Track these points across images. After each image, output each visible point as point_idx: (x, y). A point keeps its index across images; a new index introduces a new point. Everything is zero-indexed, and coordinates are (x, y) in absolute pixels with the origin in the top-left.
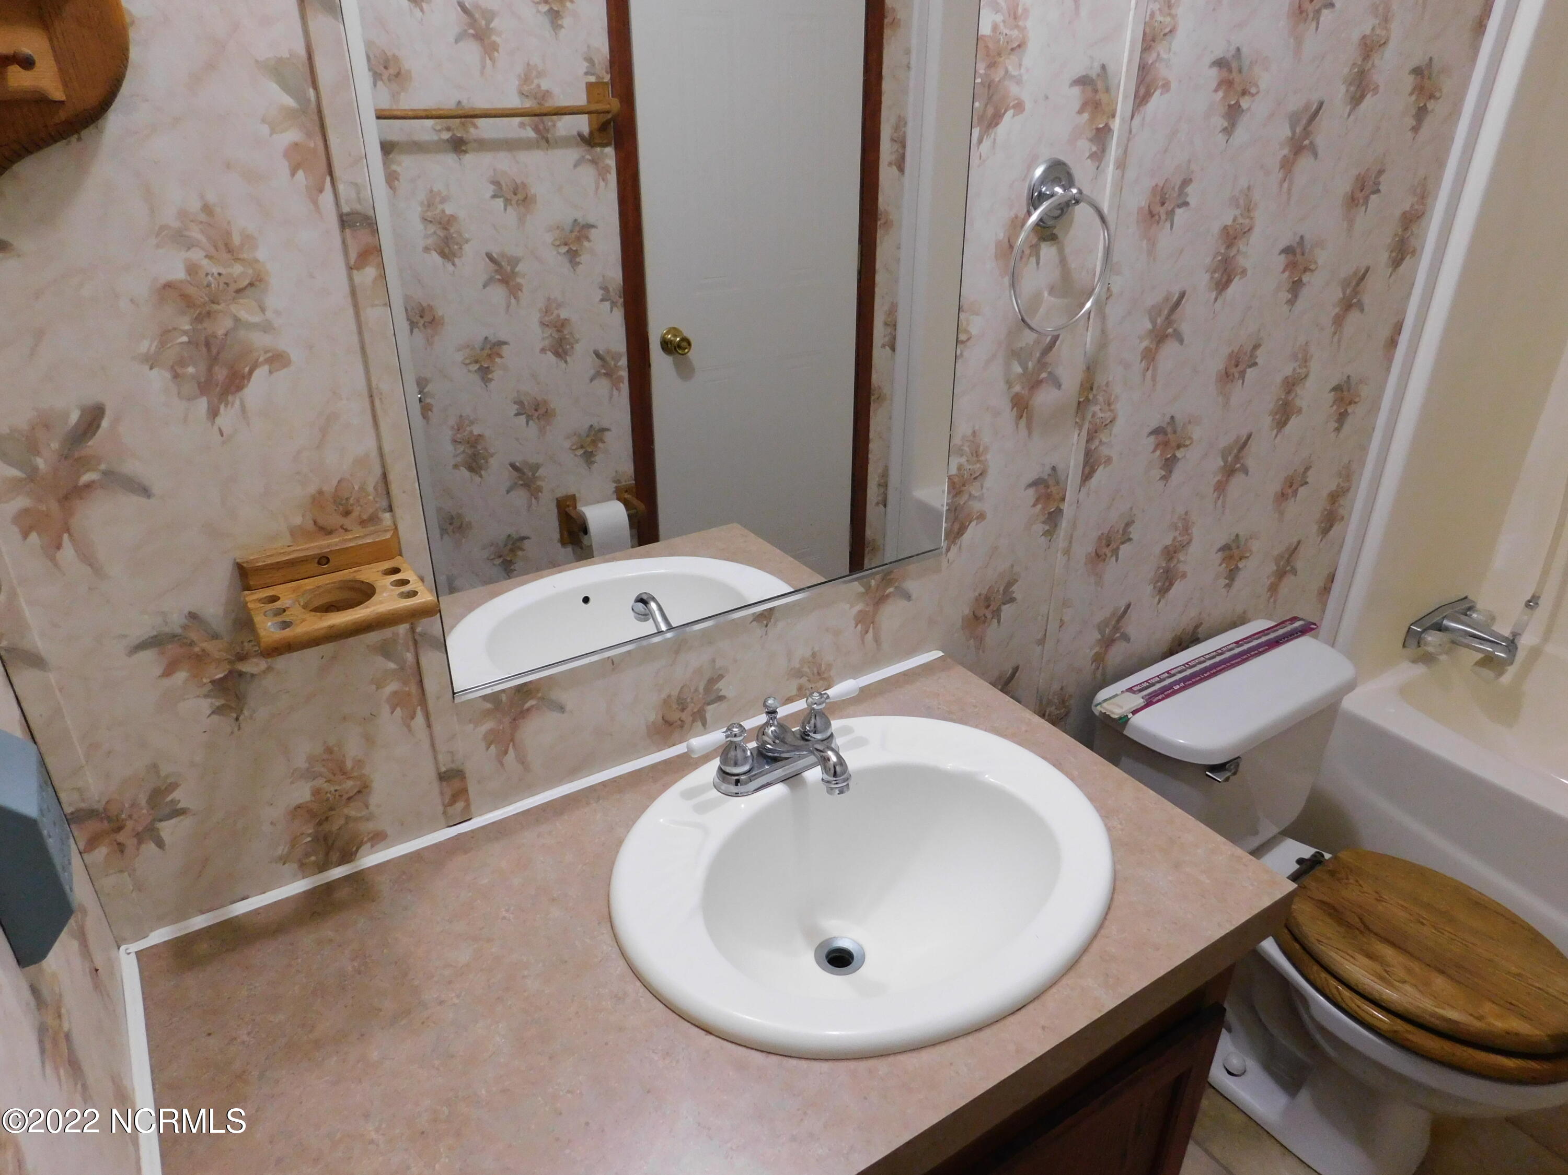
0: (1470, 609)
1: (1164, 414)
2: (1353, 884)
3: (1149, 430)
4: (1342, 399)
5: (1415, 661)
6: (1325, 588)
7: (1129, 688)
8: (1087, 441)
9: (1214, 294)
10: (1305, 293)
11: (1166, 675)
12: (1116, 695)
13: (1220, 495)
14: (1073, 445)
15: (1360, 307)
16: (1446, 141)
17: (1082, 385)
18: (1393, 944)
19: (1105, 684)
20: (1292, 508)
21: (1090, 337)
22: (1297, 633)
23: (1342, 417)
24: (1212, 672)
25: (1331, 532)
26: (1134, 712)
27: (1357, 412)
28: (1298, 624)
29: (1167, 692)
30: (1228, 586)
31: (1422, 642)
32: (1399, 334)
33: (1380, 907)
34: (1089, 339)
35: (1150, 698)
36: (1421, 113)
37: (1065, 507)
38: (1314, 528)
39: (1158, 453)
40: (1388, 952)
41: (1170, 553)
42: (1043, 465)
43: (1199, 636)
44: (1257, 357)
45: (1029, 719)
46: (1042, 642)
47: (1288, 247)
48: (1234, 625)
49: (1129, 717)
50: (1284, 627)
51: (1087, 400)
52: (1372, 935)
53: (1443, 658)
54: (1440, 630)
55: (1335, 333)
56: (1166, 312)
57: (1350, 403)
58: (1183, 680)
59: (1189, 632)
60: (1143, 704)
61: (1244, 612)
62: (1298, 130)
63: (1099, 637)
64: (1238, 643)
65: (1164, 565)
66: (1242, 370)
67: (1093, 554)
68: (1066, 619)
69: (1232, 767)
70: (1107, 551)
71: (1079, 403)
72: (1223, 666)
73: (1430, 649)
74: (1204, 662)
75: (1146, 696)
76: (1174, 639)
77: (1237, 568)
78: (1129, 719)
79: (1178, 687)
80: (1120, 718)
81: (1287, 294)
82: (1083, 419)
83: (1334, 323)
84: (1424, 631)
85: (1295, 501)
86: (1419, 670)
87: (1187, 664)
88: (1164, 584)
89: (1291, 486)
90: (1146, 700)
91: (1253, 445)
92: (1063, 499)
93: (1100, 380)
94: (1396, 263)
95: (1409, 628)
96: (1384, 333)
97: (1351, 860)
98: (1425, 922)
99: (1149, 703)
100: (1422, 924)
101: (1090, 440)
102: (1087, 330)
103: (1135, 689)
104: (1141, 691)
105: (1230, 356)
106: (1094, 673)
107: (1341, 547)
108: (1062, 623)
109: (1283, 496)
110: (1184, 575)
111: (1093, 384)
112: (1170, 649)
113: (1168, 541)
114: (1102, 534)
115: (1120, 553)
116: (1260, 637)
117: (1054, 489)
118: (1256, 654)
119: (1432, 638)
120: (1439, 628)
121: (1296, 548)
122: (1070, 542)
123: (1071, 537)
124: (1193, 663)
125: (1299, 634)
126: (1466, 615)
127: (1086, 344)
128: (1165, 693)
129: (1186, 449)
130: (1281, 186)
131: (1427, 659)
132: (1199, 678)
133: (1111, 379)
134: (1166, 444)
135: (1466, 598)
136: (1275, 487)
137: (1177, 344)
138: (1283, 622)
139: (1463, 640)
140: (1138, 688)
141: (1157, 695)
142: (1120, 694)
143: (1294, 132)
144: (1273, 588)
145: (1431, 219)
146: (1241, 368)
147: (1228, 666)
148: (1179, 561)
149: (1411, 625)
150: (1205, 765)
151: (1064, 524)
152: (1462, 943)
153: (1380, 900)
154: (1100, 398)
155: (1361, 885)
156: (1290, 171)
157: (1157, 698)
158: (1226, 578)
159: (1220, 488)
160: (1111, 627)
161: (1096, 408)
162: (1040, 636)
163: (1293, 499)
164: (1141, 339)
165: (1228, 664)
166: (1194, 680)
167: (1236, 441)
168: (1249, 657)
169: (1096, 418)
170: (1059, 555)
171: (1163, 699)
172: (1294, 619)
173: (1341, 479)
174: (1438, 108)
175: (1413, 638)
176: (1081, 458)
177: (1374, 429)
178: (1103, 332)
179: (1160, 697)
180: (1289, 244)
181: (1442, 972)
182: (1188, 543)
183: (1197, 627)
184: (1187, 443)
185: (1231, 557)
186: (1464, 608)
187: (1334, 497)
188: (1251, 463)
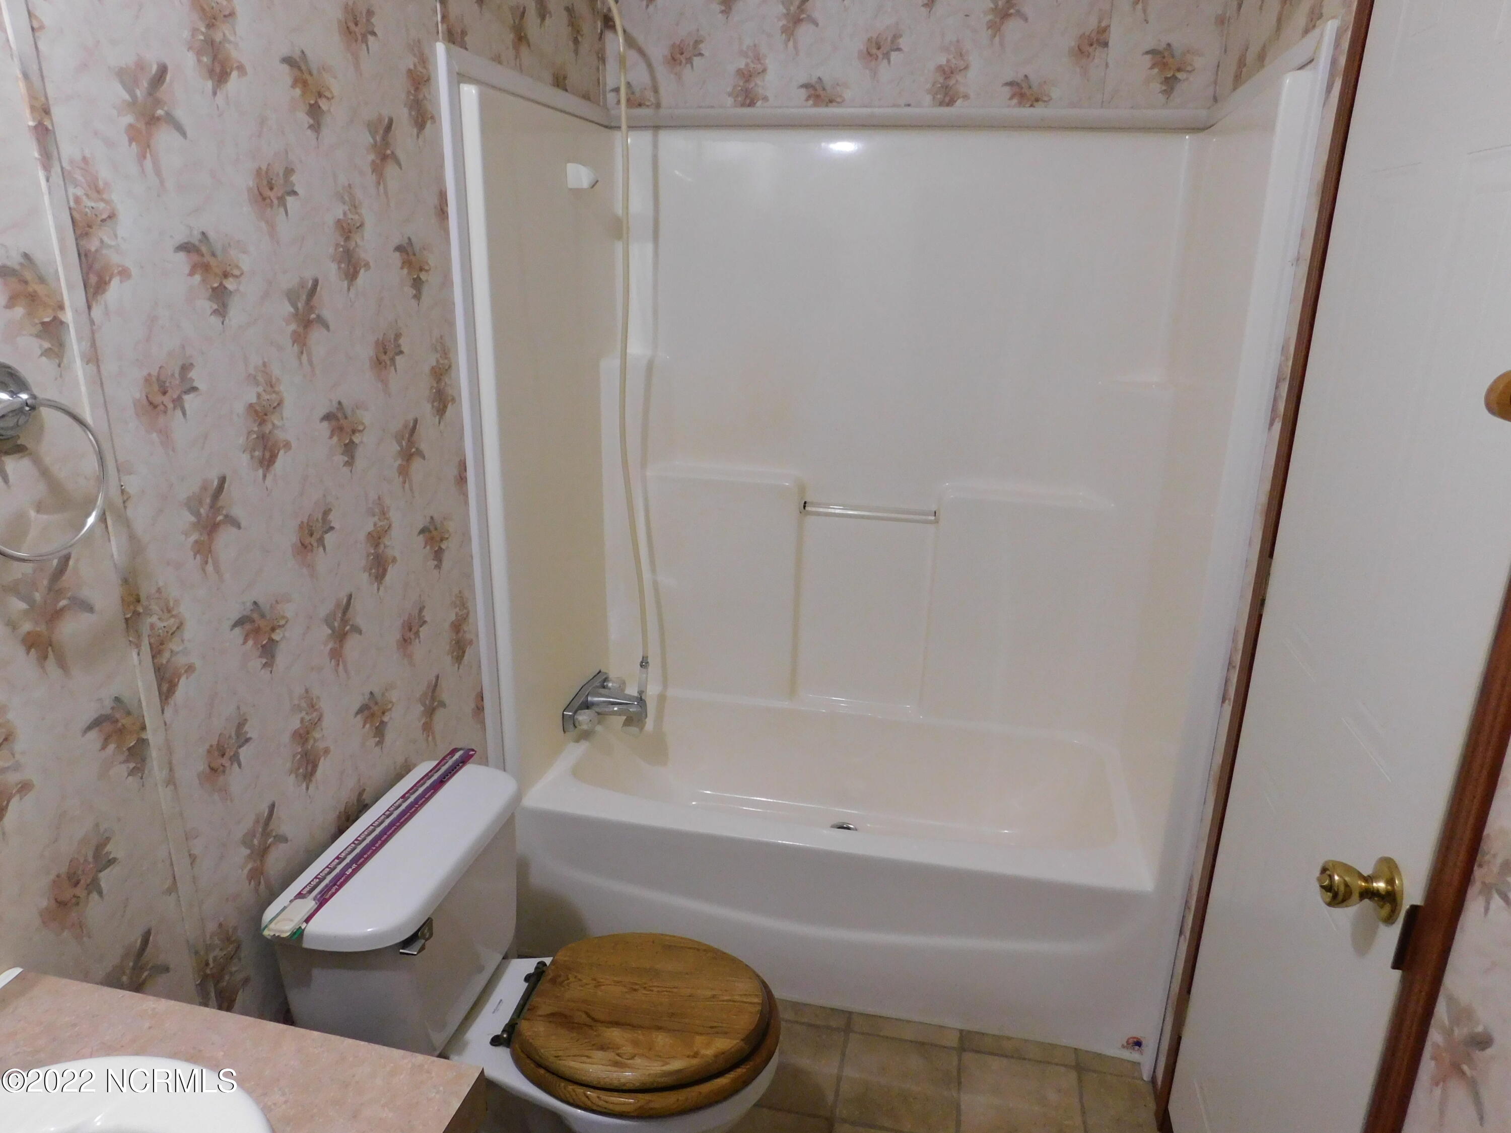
0: (606, 680)
1: (244, 603)
2: (574, 982)
3: (232, 622)
4: (432, 538)
5: (577, 741)
6: (478, 708)
7: (298, 894)
8: (153, 657)
9: (261, 472)
10: (360, 453)
11: (337, 861)
12: (285, 908)
13: (339, 661)
14: (134, 666)
15: (420, 454)
16: (448, 306)
17: (123, 600)
18: (617, 1024)
19: (273, 896)
20: (418, 650)
21: (116, 547)
22: (458, 765)
23: (438, 555)
24: (383, 839)
25: (466, 657)
26: (307, 920)
27: (451, 547)
28: (457, 755)
29: (340, 882)
30: (380, 743)
31: (577, 724)
32: (466, 470)
33: (600, 993)
34: (114, 550)
35: (323, 895)
36: (417, 284)
37: (149, 735)
38: (448, 659)
39: (250, 643)
40: (615, 1035)
41: (302, 736)
42: (100, 700)
43: (366, 802)
44: (331, 522)
45: (154, 1009)
46: (173, 888)
47: (328, 414)
48: (399, 777)
49: (303, 928)
50: (446, 763)
51: (136, 614)
52: (599, 1024)
53: (599, 728)
54: (588, 708)
55: (404, 482)
56: (208, 501)
57: (442, 540)
58: (354, 861)
59: (353, 804)
60: (316, 906)
61: (406, 761)
62: (300, 305)
63: (248, 851)
64: (404, 797)
65: (300, 750)
66: (318, 537)
67: (208, 770)
68: (195, 851)
69: (426, 931)
70: (225, 761)
71: (127, 620)
72: (393, 829)
73: (585, 727)
74: (374, 830)
75: (316, 896)
76: (339, 817)
77: (382, 722)
78: (304, 930)
79: (350, 870)
80: (293, 934)
81: (341, 457)
82: (139, 637)
83: (400, 474)
84: (575, 713)
85: (420, 642)
86: (584, 746)
87: (356, 840)
88: (306, 769)
89: (410, 630)
90: (318, 900)
91: (357, 604)
92: (143, 728)
93: (146, 589)
94: (441, 411)
95: (563, 714)
96: (452, 472)
97: (566, 959)
98: (637, 987)
99: (322, 901)
100: (635, 990)
101: (156, 653)
102: (109, 541)
103: (304, 892)
104: (310, 892)
105: (301, 527)
106: (257, 890)
107: (480, 667)
108: (193, 858)
109: (405, 642)
110: (327, 751)
111: (138, 595)
112: (339, 827)
113: (295, 724)
114: (211, 746)
115: (242, 758)
116: (424, 783)
117: (125, 721)
118: (424, 801)
119: (584, 717)
120: (587, 706)
121: (436, 685)
122: (171, 770)
123: (170, 763)
124: (362, 837)
125: (461, 765)
126: (604, 687)
127: (112, 556)
128: (338, 883)
129: (283, 629)
130: (300, 359)
131: (586, 735)
132: (371, 851)
133: (161, 584)
134: (257, 631)
135: (600, 672)
136: (394, 636)
137: (234, 530)
138: (444, 758)
139: (607, 710)
140: (308, 888)
141: (329, 889)
142: (289, 905)
143: (297, 309)
144: (427, 728)
145: (458, 370)
146: (317, 535)
147: (398, 827)
148: (315, 740)
149: (564, 711)
150: (396, 944)
151: (154, 754)
152: (667, 991)
153: (598, 985)
154: (155, 607)
155: (580, 980)
156: (305, 345)
157: (330, 893)
158: (374, 737)
159: (336, 655)
160: (258, 835)
161: (154, 619)
162: (168, 884)
163: (417, 640)
164: (186, 534)
165: (398, 824)
166: (365, 856)
167: (338, 605)
168: (417, 808)
169: (156, 629)
170: (160, 789)
171: (337, 890)
172: (454, 751)
173: (458, 609)
174: (431, 279)
175: (568, 722)
176: (151, 676)
177: (472, 557)
178: (132, 537)
179: (333, 890)
180: (328, 412)
181: (659, 1028)
182: (319, 720)
183: (360, 794)
184: (282, 622)
185: (373, 715)
186: (600, 681)
187: (457, 626)
188: (360, 620)
